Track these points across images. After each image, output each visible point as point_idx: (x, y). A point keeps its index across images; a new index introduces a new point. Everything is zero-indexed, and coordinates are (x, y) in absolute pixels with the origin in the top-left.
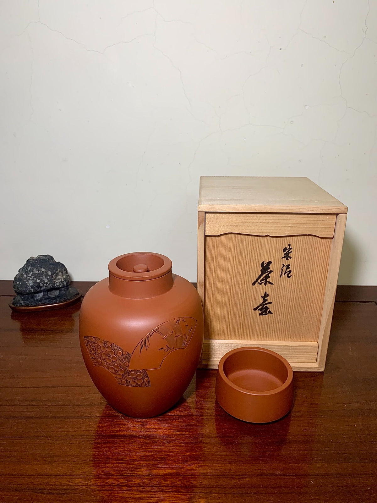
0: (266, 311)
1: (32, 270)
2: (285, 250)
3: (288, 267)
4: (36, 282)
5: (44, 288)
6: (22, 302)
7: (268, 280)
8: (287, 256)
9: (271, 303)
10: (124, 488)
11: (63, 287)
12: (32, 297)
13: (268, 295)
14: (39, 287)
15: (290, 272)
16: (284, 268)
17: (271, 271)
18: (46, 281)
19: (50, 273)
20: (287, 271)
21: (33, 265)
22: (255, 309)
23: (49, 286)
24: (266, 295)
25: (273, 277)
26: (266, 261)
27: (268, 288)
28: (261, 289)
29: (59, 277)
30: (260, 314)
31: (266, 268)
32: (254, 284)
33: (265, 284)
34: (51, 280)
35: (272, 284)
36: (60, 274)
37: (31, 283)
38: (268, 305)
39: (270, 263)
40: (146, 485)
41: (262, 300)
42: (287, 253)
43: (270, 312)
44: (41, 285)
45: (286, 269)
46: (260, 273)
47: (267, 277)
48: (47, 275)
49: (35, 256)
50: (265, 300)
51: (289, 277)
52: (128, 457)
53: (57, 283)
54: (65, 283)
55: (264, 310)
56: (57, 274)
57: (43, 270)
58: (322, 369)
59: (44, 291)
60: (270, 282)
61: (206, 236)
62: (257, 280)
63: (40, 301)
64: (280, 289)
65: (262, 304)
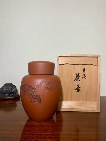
0: (79, 90)
1: (6, 87)
2: (83, 69)
6: (1, 96)
7: (79, 79)
8: (84, 72)
9: (80, 87)
10: (31, 138)
11: (15, 92)
12: (5, 95)
13: (79, 85)
15: (85, 77)
16: (83, 75)
17: (80, 77)
19: (11, 88)
20: (84, 77)
21: (6, 85)
22: (75, 90)
24: (78, 85)
28: (77, 83)
30: (77, 91)
31: (78, 75)
32: (74, 81)
35: (80, 81)
37: (5, 90)
38: (79, 88)
39: (79, 74)
40: (40, 137)
43: (80, 91)
44: (8, 91)
45: (84, 76)
46: (76, 77)
47: (78, 78)
49: (7, 83)
50: (78, 86)
51: (85, 78)
52: (33, 130)
54: (15, 91)
55: (78, 90)
56: (13, 88)
57: (9, 87)
58: (99, 111)
59: (9, 93)
60: (79, 80)
61: (59, 65)
62: (75, 79)
63: (7, 96)
64: (83, 82)
65: (77, 88)
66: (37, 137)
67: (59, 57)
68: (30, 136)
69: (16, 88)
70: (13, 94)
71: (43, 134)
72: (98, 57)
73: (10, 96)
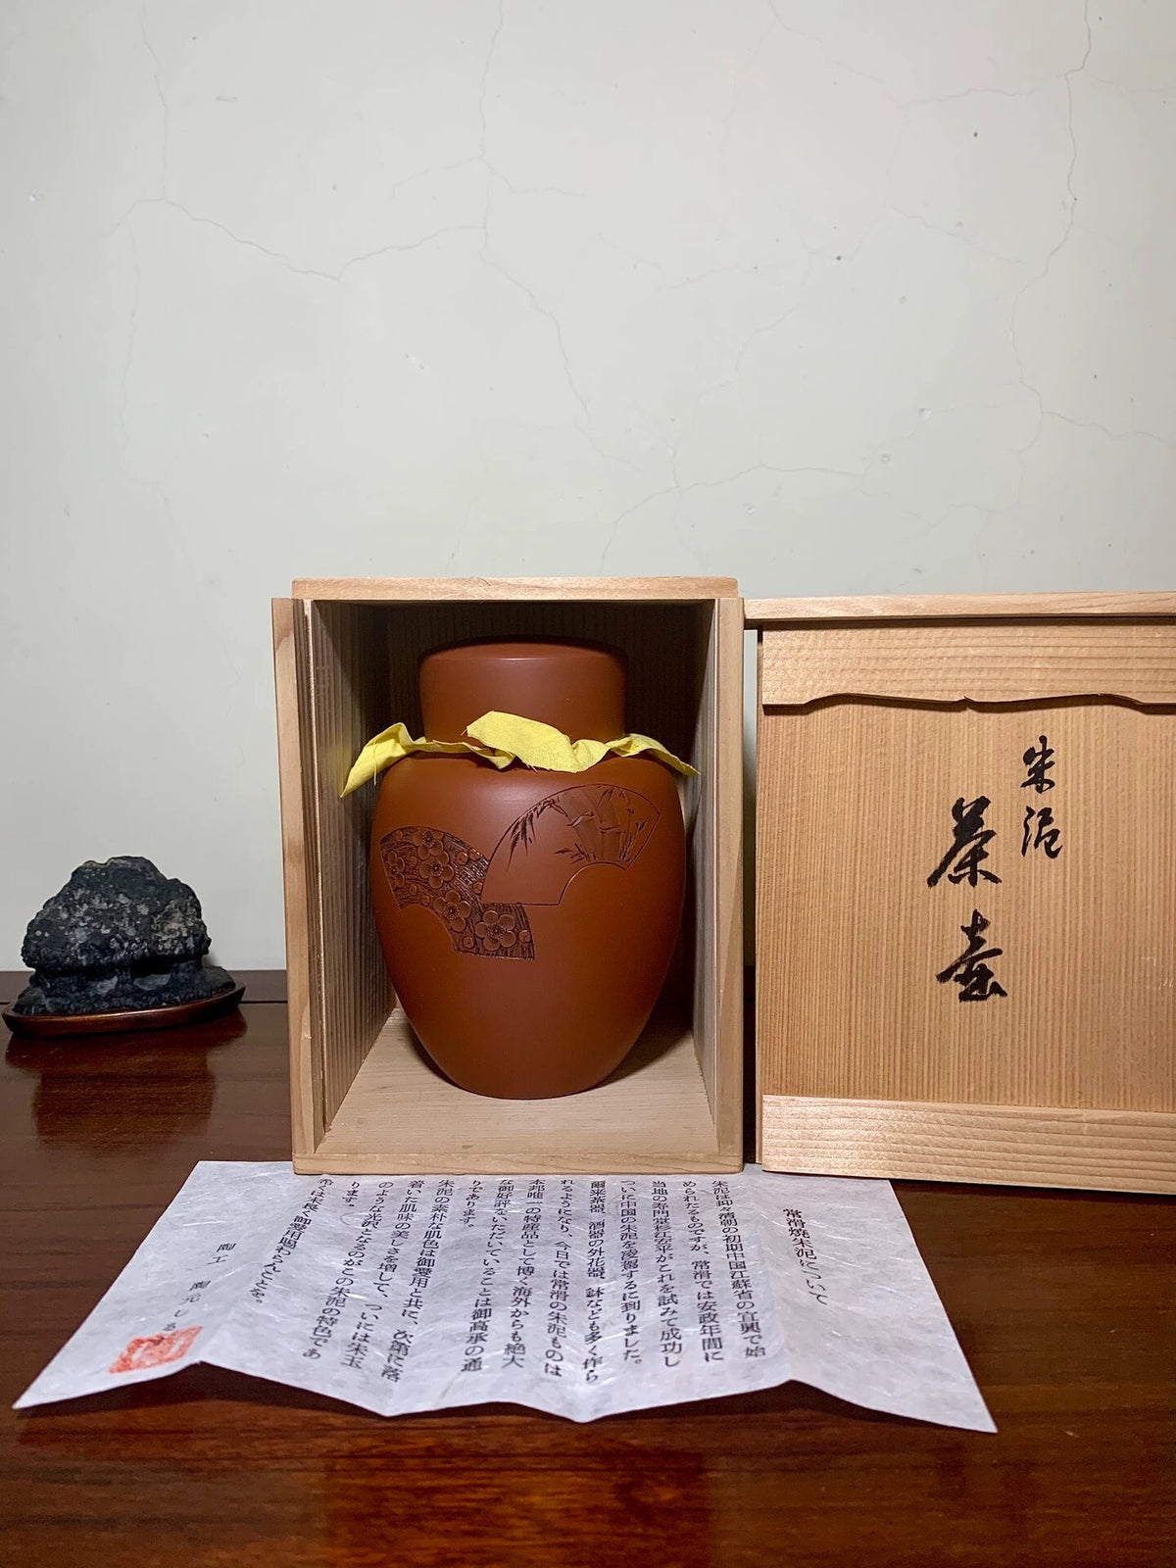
0: (980, 985)
2: (1029, 756)
3: (1046, 816)
4: (97, 934)
5: (121, 956)
7: (981, 865)
8: (1038, 779)
9: (996, 952)
11: (185, 957)
13: (985, 924)
14: (105, 949)
15: (1054, 834)
16: (1034, 823)
17: (989, 834)
18: (131, 932)
19: (144, 910)
20: (1043, 833)
22: (944, 977)
23: (139, 950)
24: (976, 926)
25: (999, 855)
26: (970, 798)
27: (983, 897)
28: (959, 900)
29: (174, 926)
30: (964, 997)
31: (969, 821)
32: (933, 880)
33: (973, 882)
34: (147, 930)
35: (995, 879)
36: (178, 915)
37: (80, 936)
38: (986, 961)
39: (983, 803)
41: (964, 943)
42: (1038, 768)
43: (997, 989)
44: (115, 945)
45: (1041, 825)
46: (952, 840)
47: (978, 854)
48: (134, 915)
50: (977, 942)
51: (1053, 855)
53: (166, 944)
55: (975, 979)
56: (168, 916)
57: (123, 899)
60: (988, 876)
62: (943, 866)
64: (1025, 897)
65: (968, 958)
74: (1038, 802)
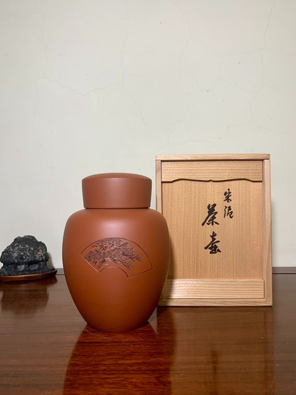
0: (215, 250)
1: (18, 246)
2: (225, 194)
3: (230, 207)
4: (20, 254)
5: (26, 260)
6: (6, 272)
7: (214, 220)
8: (228, 199)
9: (219, 241)
10: (91, 372)
11: (42, 261)
12: (16, 268)
13: (216, 235)
14: (22, 258)
15: (232, 212)
16: (227, 209)
17: (216, 213)
18: (28, 254)
19: (32, 249)
20: (229, 212)
21: (18, 242)
22: (206, 248)
23: (31, 259)
24: (214, 235)
25: (218, 218)
26: (212, 204)
27: (215, 228)
28: (209, 229)
29: (40, 253)
30: (211, 253)
31: (211, 210)
32: (203, 224)
33: (213, 224)
34: (33, 254)
36: (41, 251)
37: (16, 255)
38: (216, 244)
39: (215, 205)
41: (211, 240)
42: (228, 196)
43: (219, 251)
44: (24, 257)
46: (208, 214)
47: (214, 218)
48: (30, 250)
49: (22, 236)
50: (214, 239)
51: (231, 217)
53: (38, 257)
54: (44, 258)
55: (213, 248)
56: (38, 251)
57: (27, 246)
58: (270, 303)
59: (26, 263)
60: (216, 223)
61: (162, 182)
62: (206, 220)
63: (21, 272)
64: (225, 228)
65: (212, 243)
66: (105, 370)
67: (162, 161)
68: (88, 368)
69: (46, 248)
70: (37, 267)
71: (120, 362)
72: (263, 160)
73: (30, 272)
74: (228, 205)
